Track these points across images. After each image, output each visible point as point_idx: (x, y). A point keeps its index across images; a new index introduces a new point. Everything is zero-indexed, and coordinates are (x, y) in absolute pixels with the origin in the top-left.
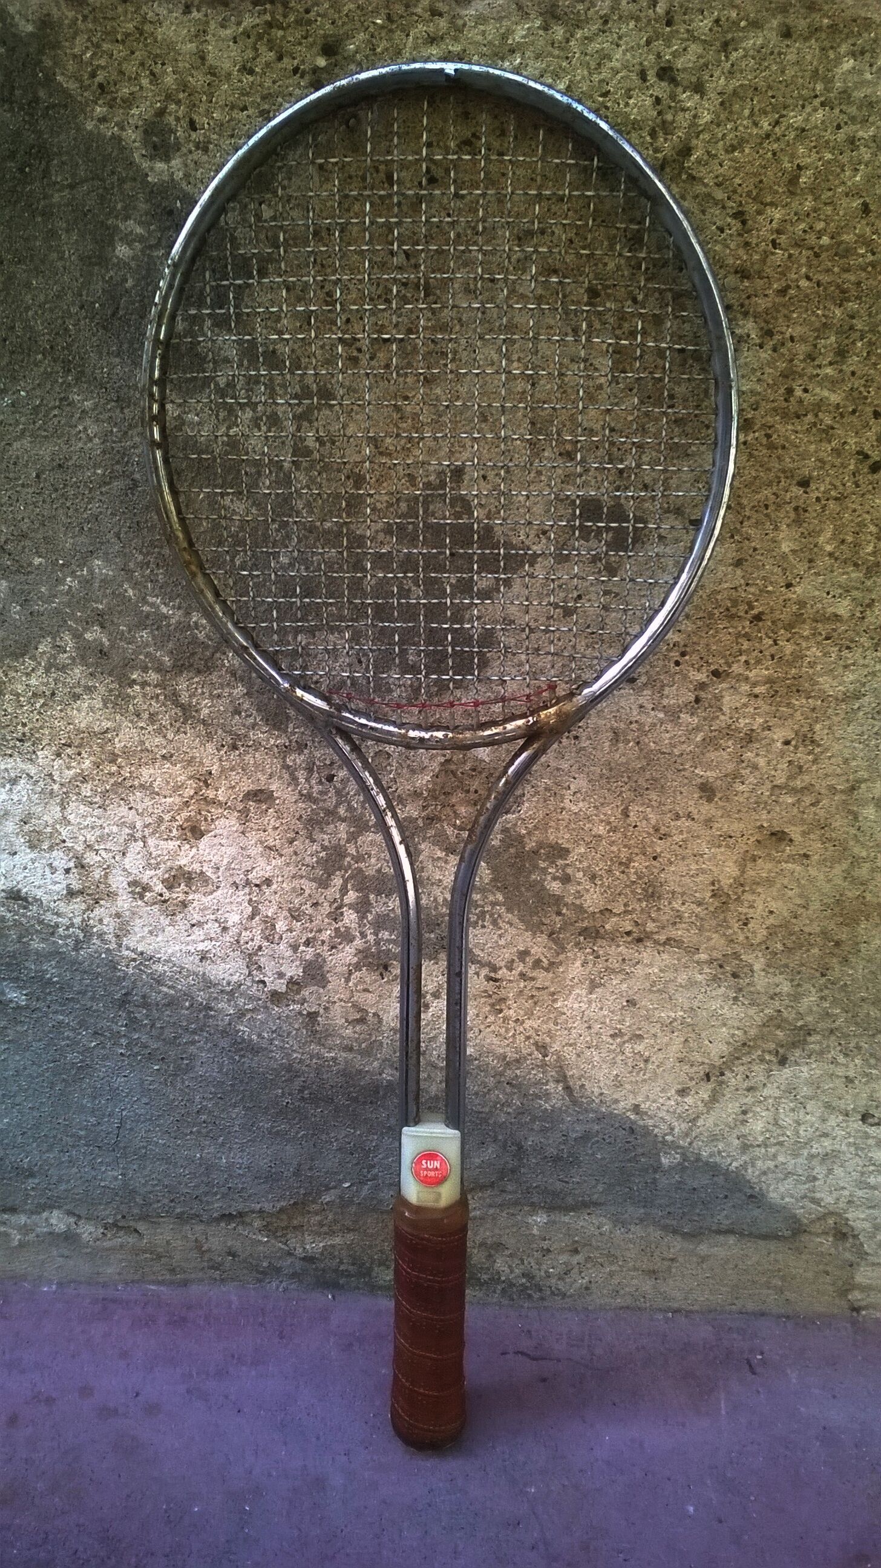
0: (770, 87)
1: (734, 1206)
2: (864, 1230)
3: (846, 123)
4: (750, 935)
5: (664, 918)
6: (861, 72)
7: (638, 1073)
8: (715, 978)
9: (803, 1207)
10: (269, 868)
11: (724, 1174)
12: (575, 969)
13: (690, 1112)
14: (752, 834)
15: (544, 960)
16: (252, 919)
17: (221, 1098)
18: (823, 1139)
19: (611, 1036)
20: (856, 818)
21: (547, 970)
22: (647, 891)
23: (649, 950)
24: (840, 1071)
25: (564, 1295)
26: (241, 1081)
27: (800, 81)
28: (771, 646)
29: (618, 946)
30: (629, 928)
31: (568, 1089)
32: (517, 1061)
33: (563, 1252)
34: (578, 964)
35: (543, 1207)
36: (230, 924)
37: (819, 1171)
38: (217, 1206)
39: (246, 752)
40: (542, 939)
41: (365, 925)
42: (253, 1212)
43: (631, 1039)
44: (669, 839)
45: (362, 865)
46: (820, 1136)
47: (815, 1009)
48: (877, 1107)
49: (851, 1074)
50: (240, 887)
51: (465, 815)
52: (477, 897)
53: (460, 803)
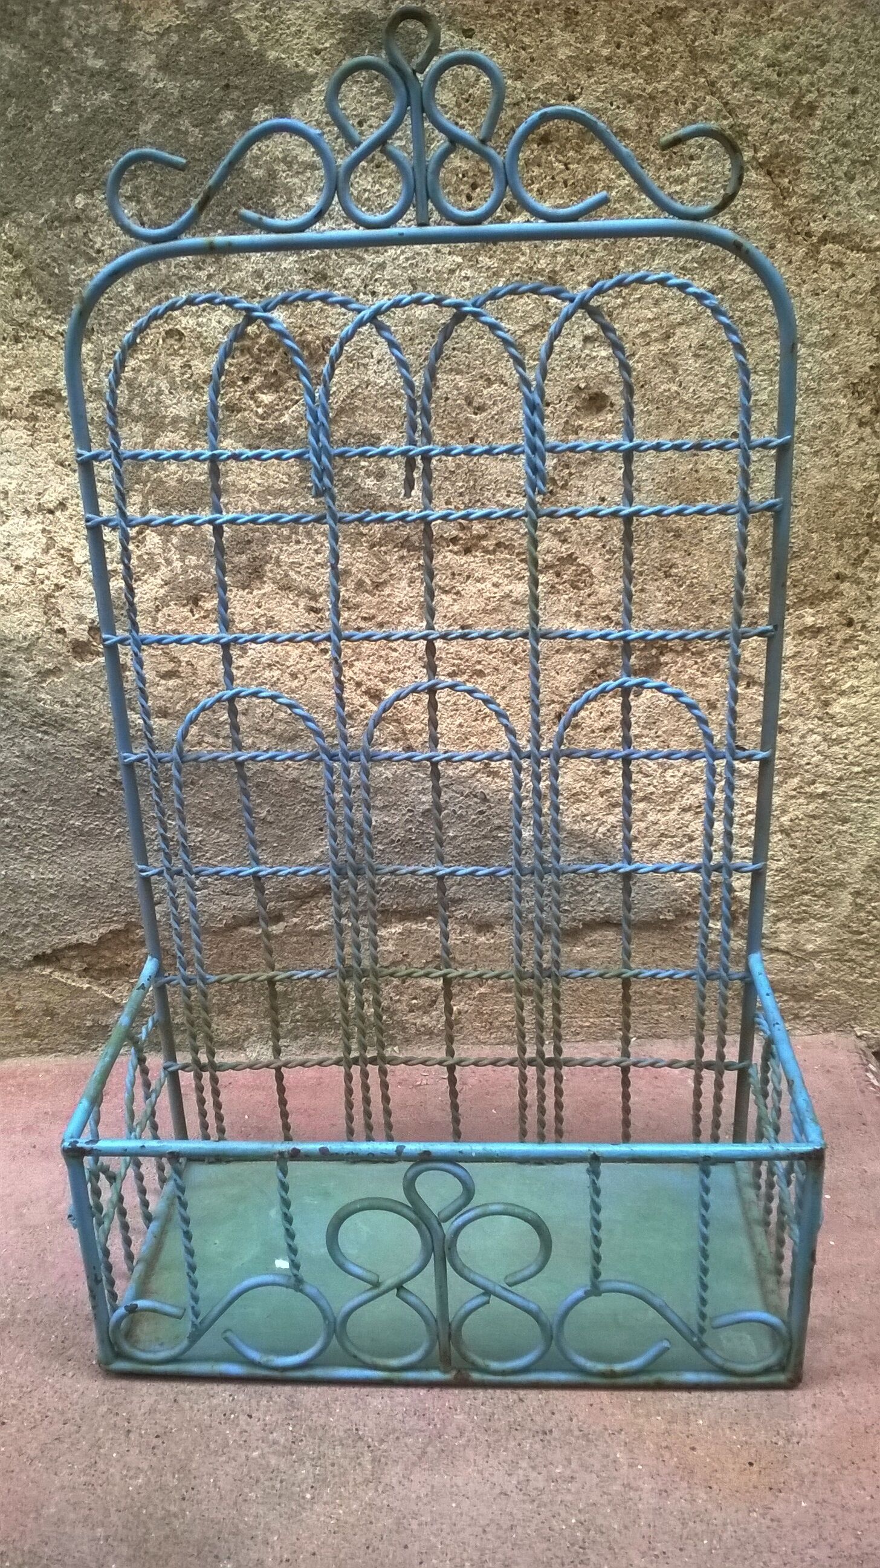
1: (606, 887)
4: (584, 531)
7: (483, 719)
10: (62, 487)
11: (591, 845)
12: (401, 592)
14: (569, 399)
15: (367, 581)
16: (47, 552)
17: (24, 791)
18: (692, 786)
19: (452, 675)
20: (676, 372)
21: (371, 593)
22: (468, 482)
23: (479, 560)
26: (45, 766)
28: (561, 172)
29: (445, 557)
34: (404, 583)
35: (396, 913)
36: (21, 563)
38: (30, 943)
39: (29, 345)
41: (170, 551)
42: (70, 947)
43: (471, 677)
44: (484, 414)
45: (162, 474)
48: (745, 737)
49: (713, 697)
50: (32, 517)
51: (266, 402)
52: (287, 503)
53: (259, 389)
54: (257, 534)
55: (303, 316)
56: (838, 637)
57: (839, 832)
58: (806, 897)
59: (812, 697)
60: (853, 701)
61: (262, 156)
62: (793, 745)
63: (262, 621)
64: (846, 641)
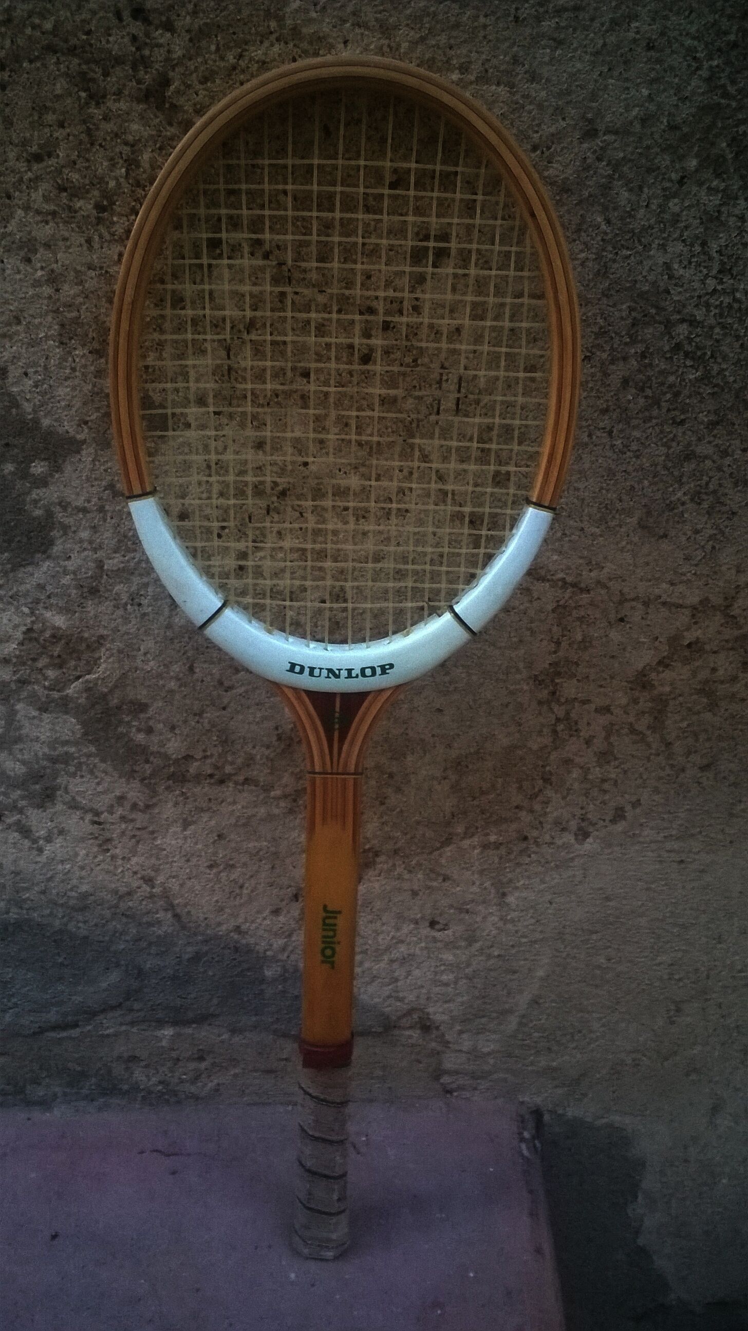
0: (229, 25)
2: (444, 1022)
3: (300, 56)
5: (239, 761)
6: (307, 11)
7: (235, 898)
8: (291, 811)
9: (390, 1006)
12: (168, 810)
13: (285, 929)
15: (140, 803)
18: (399, 945)
19: (211, 867)
21: (142, 811)
22: (221, 738)
23: (231, 789)
24: (406, 886)
25: (196, 1098)
27: (255, 19)
29: (203, 787)
30: (209, 772)
31: (176, 916)
32: (129, 894)
33: (190, 1059)
34: (170, 805)
35: (167, 1022)
37: (400, 972)
40: (136, 784)
43: (225, 869)
44: (234, 691)
46: (397, 943)
47: (378, 833)
48: (441, 915)
49: (416, 888)
51: (53, 677)
52: (73, 750)
53: (46, 667)
54: (48, 771)
55: (81, 620)
56: (515, 848)
57: (511, 980)
58: (484, 1020)
59: (493, 891)
60: (524, 894)
61: (40, 500)
62: (477, 922)
63: (56, 831)
64: (521, 851)
